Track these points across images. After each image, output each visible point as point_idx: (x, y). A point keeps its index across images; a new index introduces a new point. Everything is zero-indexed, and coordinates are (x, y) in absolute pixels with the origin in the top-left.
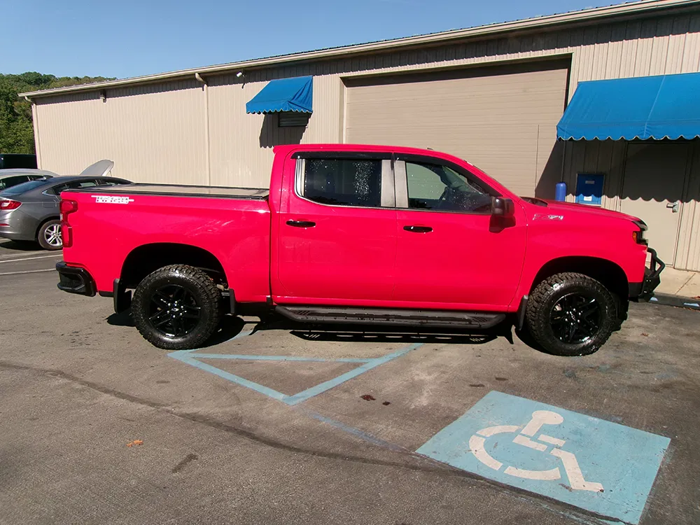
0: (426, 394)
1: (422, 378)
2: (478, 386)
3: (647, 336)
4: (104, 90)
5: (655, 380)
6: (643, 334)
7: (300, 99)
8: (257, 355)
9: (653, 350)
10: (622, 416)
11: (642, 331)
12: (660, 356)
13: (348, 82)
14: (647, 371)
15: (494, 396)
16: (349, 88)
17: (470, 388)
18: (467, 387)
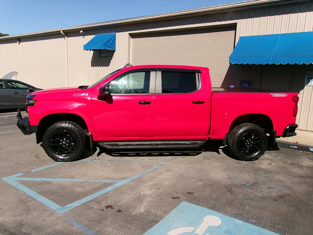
0: (144, 204)
1: (145, 193)
2: (176, 198)
3: (271, 164)
4: (19, 38)
5: (274, 194)
6: (269, 164)
7: (109, 43)
8: (55, 178)
9: (274, 174)
10: (255, 219)
11: (269, 162)
12: (277, 177)
13: (132, 36)
14: (271, 187)
15: (184, 205)
16: (133, 39)
17: (172, 199)
18: (170, 199)
